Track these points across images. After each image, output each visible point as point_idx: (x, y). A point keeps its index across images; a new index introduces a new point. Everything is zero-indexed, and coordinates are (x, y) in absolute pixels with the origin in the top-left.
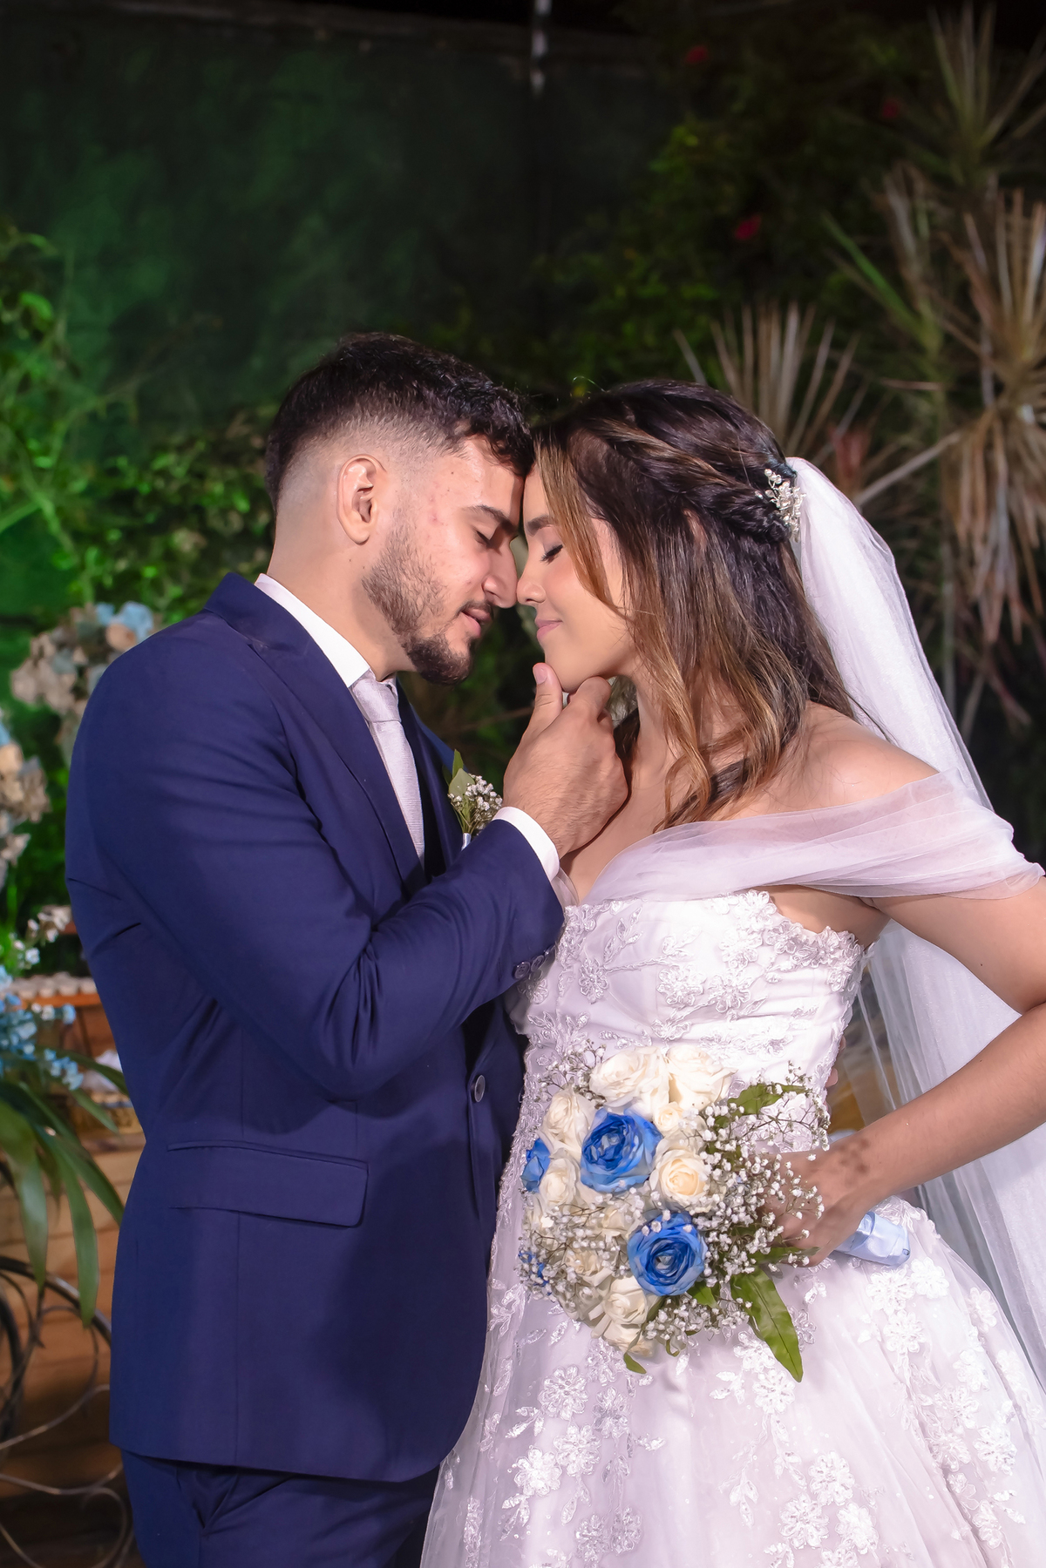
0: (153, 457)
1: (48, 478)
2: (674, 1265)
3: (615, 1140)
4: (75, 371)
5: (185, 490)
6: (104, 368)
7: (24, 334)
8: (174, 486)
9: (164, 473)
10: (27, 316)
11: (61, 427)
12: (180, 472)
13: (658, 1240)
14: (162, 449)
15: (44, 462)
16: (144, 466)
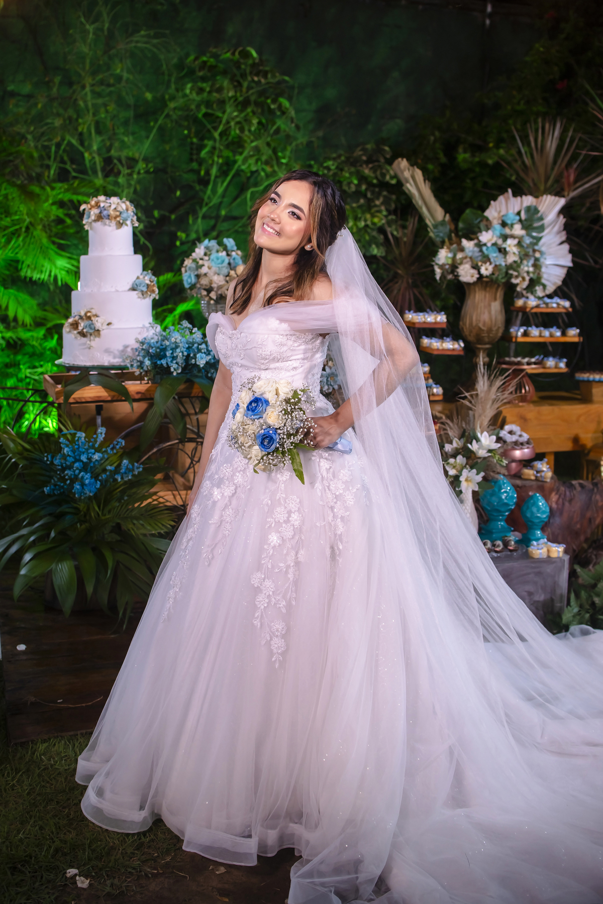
0: (325, 162)
1: (284, 167)
2: (269, 443)
3: (256, 405)
4: (298, 128)
5: (335, 175)
6: (311, 126)
7: (278, 113)
8: (331, 173)
9: (328, 168)
10: (280, 106)
11: (289, 148)
12: (333, 168)
13: (264, 435)
14: (329, 159)
15: (284, 161)
16: (321, 165)
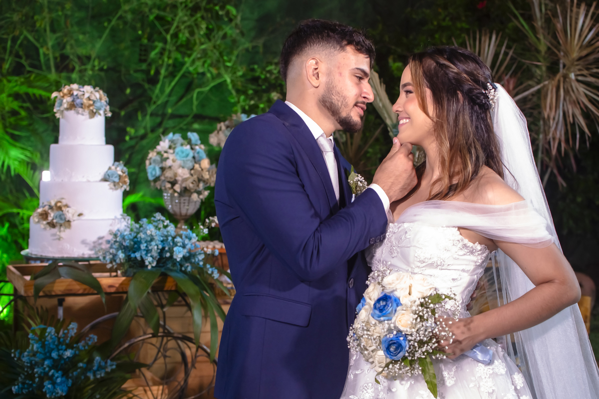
0: (267, 66)
1: (229, 70)
2: (396, 349)
3: (384, 303)
4: (242, 34)
5: (277, 78)
6: (253, 34)
7: (226, 19)
8: (273, 77)
9: (270, 72)
10: (228, 13)
11: (236, 53)
12: (275, 72)
13: (392, 340)
14: (271, 64)
15: (228, 64)
16: (264, 69)
